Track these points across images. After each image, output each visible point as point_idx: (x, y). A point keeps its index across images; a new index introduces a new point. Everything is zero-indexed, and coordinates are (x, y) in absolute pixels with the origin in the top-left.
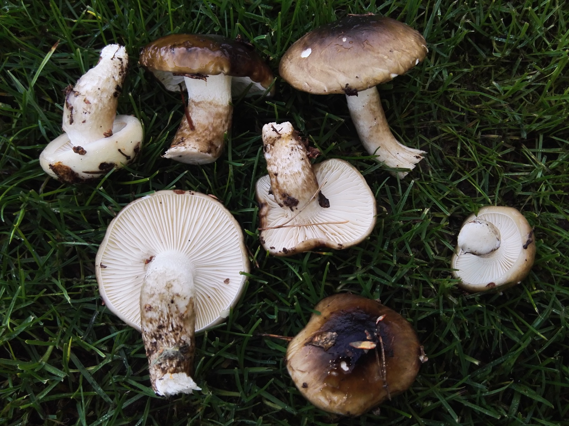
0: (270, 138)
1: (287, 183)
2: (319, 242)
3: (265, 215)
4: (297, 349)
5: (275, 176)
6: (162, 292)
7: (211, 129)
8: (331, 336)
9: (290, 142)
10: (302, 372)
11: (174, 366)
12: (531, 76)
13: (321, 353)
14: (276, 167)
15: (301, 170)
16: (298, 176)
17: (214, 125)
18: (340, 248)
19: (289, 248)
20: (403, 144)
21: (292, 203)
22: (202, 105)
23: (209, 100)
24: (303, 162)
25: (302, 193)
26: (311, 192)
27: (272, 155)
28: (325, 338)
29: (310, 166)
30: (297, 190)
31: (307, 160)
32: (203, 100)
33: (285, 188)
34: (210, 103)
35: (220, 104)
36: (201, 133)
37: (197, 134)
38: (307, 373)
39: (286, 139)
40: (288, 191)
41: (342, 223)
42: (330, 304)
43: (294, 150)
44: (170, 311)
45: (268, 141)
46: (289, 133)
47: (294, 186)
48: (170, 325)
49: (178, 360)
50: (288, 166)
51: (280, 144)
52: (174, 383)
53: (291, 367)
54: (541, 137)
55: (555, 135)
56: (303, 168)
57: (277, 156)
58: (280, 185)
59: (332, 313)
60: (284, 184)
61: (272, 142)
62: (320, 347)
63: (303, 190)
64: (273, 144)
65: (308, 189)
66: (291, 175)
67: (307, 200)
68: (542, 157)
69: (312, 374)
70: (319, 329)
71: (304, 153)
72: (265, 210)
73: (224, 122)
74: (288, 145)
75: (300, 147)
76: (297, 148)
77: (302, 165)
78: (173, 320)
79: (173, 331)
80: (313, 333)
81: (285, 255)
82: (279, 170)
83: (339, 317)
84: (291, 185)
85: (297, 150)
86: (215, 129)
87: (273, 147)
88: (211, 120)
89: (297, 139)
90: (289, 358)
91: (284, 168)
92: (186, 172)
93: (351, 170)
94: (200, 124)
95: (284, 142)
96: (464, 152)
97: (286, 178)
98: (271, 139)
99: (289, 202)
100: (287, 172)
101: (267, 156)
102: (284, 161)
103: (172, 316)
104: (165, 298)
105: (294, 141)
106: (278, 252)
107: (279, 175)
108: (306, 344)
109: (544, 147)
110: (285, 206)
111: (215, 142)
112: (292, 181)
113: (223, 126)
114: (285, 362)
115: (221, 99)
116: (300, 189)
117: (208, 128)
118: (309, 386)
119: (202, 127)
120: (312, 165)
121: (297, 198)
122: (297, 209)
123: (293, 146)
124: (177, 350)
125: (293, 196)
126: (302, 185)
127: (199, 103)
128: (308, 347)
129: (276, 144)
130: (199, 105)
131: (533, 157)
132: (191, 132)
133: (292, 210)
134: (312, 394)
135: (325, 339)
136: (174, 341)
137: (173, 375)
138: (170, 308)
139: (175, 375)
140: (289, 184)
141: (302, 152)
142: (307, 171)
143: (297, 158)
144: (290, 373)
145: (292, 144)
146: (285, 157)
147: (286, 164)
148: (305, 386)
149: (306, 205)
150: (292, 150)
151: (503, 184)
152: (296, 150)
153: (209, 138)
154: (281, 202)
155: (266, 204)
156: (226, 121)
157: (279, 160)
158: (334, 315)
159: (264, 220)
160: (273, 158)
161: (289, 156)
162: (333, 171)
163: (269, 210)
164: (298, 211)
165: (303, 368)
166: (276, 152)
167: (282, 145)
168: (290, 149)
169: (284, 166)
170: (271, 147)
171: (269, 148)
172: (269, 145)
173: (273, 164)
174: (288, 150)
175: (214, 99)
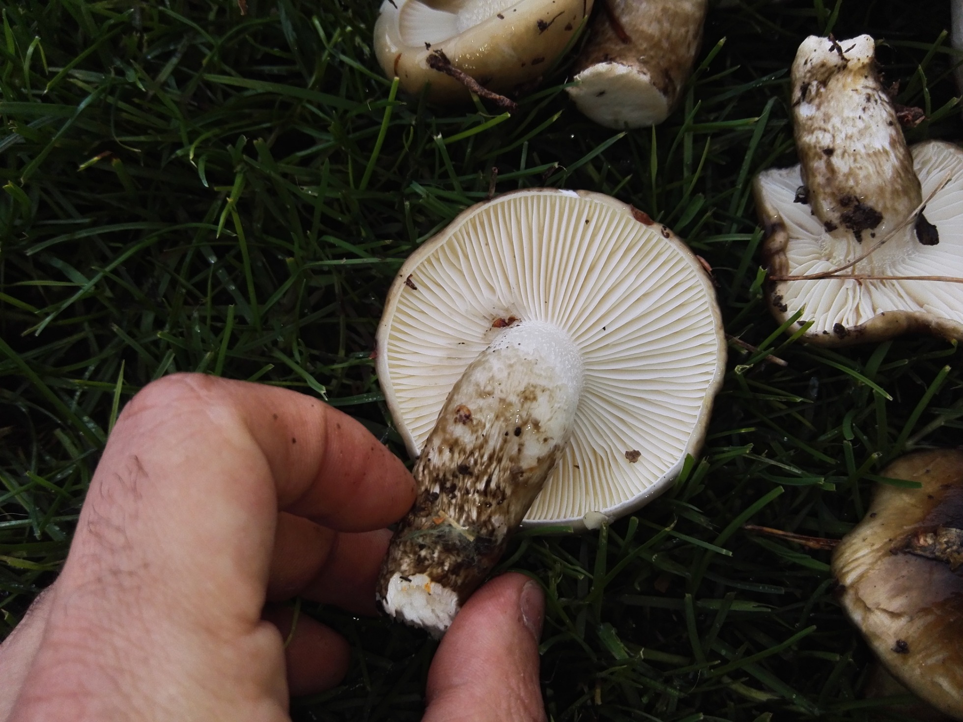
0: (823, 66)
1: (858, 171)
2: (916, 320)
3: (783, 249)
4: (869, 560)
5: (825, 157)
6: (508, 400)
7: (665, 45)
9: (863, 81)
10: (893, 614)
11: (446, 568)
13: (940, 575)
14: (827, 136)
15: (888, 147)
16: (883, 158)
17: (673, 39)
21: (864, 220)
24: (891, 131)
25: (892, 199)
26: (910, 199)
27: (818, 108)
28: (945, 540)
29: (905, 142)
30: (881, 190)
31: (899, 126)
33: (851, 183)
36: (645, 49)
37: (638, 51)
38: (903, 621)
39: (855, 75)
40: (857, 191)
42: (930, 467)
43: (872, 101)
44: (501, 449)
46: (866, 61)
47: (875, 181)
48: (485, 478)
49: (459, 560)
50: (861, 133)
51: (840, 85)
52: (424, 602)
53: (857, 601)
56: (893, 144)
57: (831, 112)
58: (841, 177)
59: (946, 487)
60: (851, 173)
61: (822, 77)
62: (936, 559)
63: (895, 192)
64: (824, 83)
65: (906, 192)
66: (869, 155)
67: (900, 218)
69: (920, 622)
70: (923, 520)
71: (893, 112)
72: (780, 238)
73: (690, 36)
74: (859, 87)
75: (884, 96)
76: (877, 97)
77: (891, 136)
78: (496, 472)
79: (485, 493)
80: (908, 528)
81: (840, 340)
82: (838, 141)
84: (867, 177)
85: (879, 101)
87: (822, 90)
88: (666, 26)
89: (876, 80)
90: (849, 580)
91: (849, 137)
94: (642, 31)
95: (849, 79)
97: (855, 160)
98: (823, 70)
99: (856, 218)
100: (859, 146)
101: (804, 111)
102: (850, 123)
103: (500, 461)
104: (508, 414)
105: (871, 83)
106: (822, 334)
107: (838, 152)
108: (893, 552)
110: (841, 229)
111: (673, 74)
112: (871, 169)
113: (689, 46)
116: (889, 188)
118: (912, 648)
119: (646, 40)
121: (879, 208)
122: (873, 235)
123: (869, 91)
124: (471, 539)
125: (871, 203)
126: (893, 181)
128: (900, 557)
129: (832, 83)
132: (623, 46)
133: (859, 239)
134: (918, 671)
135: (946, 543)
136: (474, 515)
138: (505, 441)
139: (436, 588)
140: (861, 174)
141: (888, 108)
142: (900, 150)
143: (879, 118)
144: (857, 616)
145: (866, 87)
146: (851, 115)
147: (855, 130)
148: (902, 648)
149: (897, 228)
150: (868, 99)
152: (876, 101)
153: (663, 64)
155: (783, 226)
157: (836, 121)
158: (953, 492)
159: (781, 257)
160: (819, 115)
161: (860, 112)
163: (789, 238)
164: (876, 241)
165: (896, 605)
166: (829, 102)
167: (844, 86)
168: (863, 97)
169: (850, 133)
170: (818, 90)
171: (813, 93)
172: (815, 83)
173: (820, 129)
174: (859, 99)
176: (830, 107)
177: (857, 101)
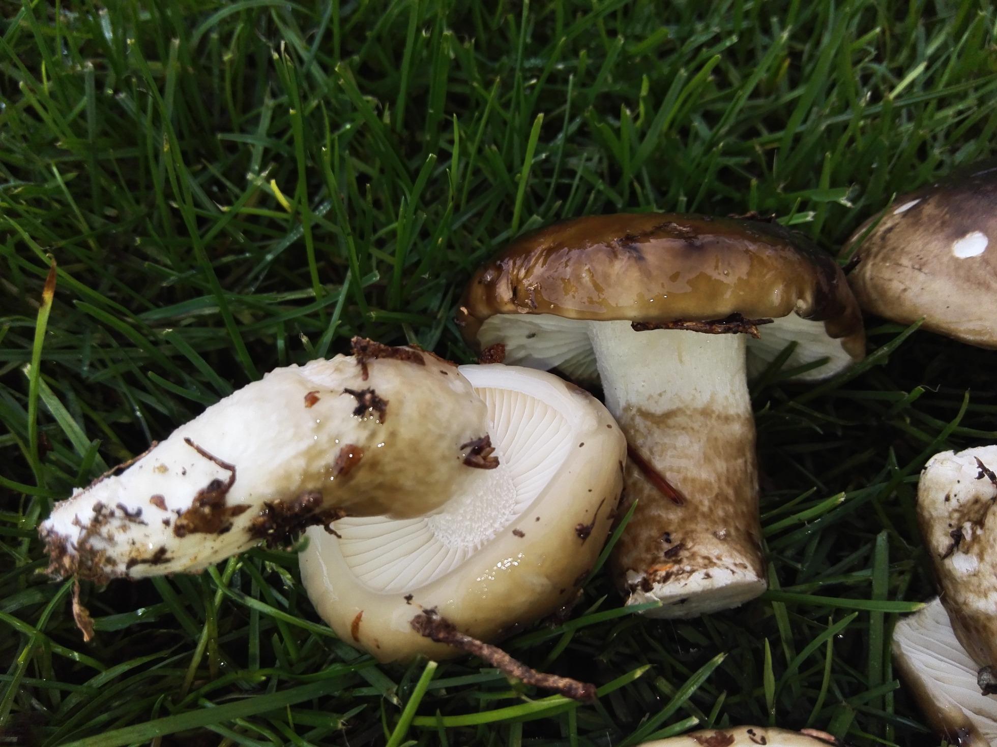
0: (976, 502)
7: (730, 492)
17: (734, 480)
22: (680, 420)
23: (699, 404)
32: (677, 404)
34: (706, 412)
35: (732, 411)
36: (710, 510)
37: (704, 515)
45: (964, 515)
61: (978, 516)
64: (980, 523)
73: (750, 467)
86: (739, 493)
87: (979, 532)
88: (721, 465)
92: (719, 659)
94: (693, 480)
98: (977, 507)
113: (752, 481)
115: (731, 400)
117: (721, 490)
119: (703, 492)
127: (669, 415)
129: (990, 520)
130: (671, 422)
132: (679, 513)
153: (740, 525)
160: (986, 568)
166: (993, 547)
170: (974, 533)
171: (969, 538)
172: (967, 525)
175: (712, 399)
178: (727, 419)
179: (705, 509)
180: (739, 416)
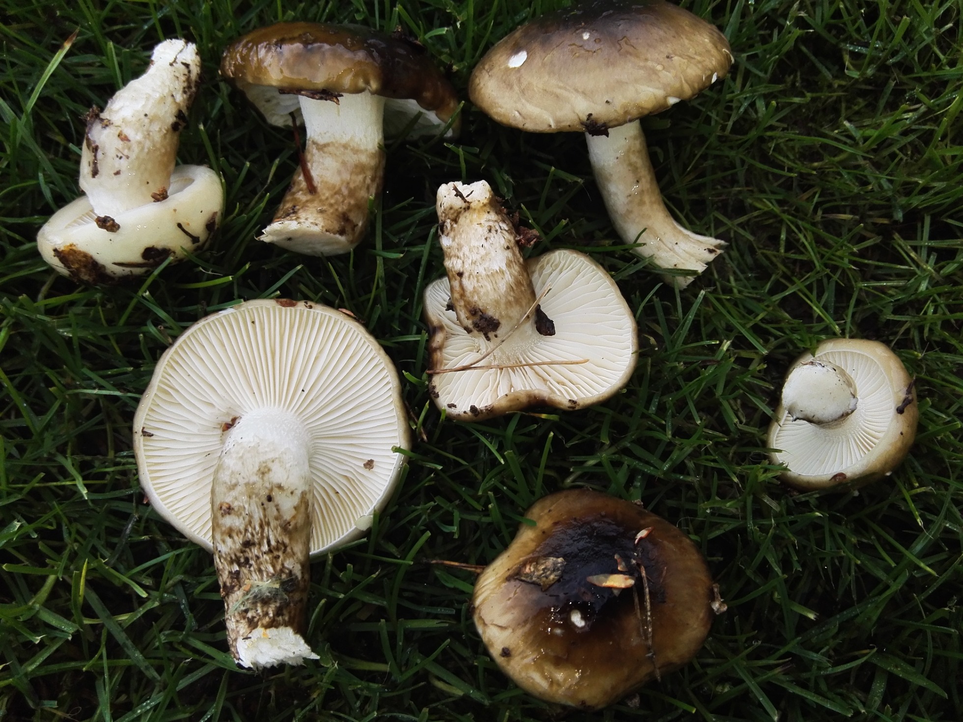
0: (451, 208)
1: (480, 289)
2: (535, 397)
3: (440, 348)
4: (492, 586)
5: (458, 278)
6: (251, 481)
7: (345, 192)
8: (555, 564)
9: (486, 216)
10: (502, 628)
11: (271, 615)
12: (911, 114)
13: (536, 595)
14: (460, 262)
15: (504, 268)
16: (500, 277)
17: (352, 186)
18: (573, 408)
19: (481, 405)
20: (686, 228)
21: (488, 325)
22: (330, 149)
23: (343, 141)
24: (509, 254)
25: (507, 308)
26: (521, 306)
27: (454, 240)
28: (543, 567)
29: (521, 260)
30: (497, 302)
31: (517, 250)
32: (332, 140)
33: (476, 298)
34: (345, 146)
35: (362, 148)
36: (327, 199)
37: (321, 201)
38: (510, 630)
39: (479, 212)
40: (481, 305)
41: (577, 363)
42: (552, 508)
43: (493, 231)
44: (265, 516)
45: (446, 215)
46: (486, 201)
47: (493, 296)
48: (265, 541)
49: (278, 605)
50: (483, 259)
51: (468, 221)
52: (269, 646)
53: (480, 618)
54: (927, 220)
55: (951, 217)
56: (509, 264)
57: (462, 242)
58: (468, 294)
59: (556, 524)
60: (475, 291)
61: (453, 217)
62: (534, 583)
63: (509, 304)
64: (455, 220)
65: (517, 301)
66: (488, 276)
67: (515, 322)
68: (928, 256)
69: (520, 632)
70: (533, 552)
71: (511, 238)
72: (439, 338)
73: (368, 181)
74: (482, 221)
75: (504, 226)
76: (498, 228)
77: (507, 258)
78: (271, 533)
79: (270, 551)
80: (521, 559)
81: (475, 418)
82: (466, 266)
83: (570, 531)
84: (487, 294)
85: (499, 230)
86: (352, 193)
87: (455, 226)
88: (346, 176)
89: (498, 213)
90: (478, 602)
91: (474, 263)
92: (299, 267)
93: (593, 270)
94: (326, 182)
95: (475, 216)
96: (791, 245)
97: (478, 281)
98: (452, 211)
99: (483, 323)
100: (481, 270)
101: (445, 242)
102: (475, 251)
103: (268, 524)
104: (256, 491)
105: (493, 216)
106: (462, 413)
107: (466, 275)
108: (508, 579)
109: (931, 238)
110: (475, 332)
111: (352, 216)
112: (489, 287)
113: (368, 189)
114: (471, 610)
115: (364, 140)
116: (503, 301)
117: (340, 189)
118: (513, 653)
119: (328, 189)
120: (525, 260)
121: (496, 317)
122: (496, 336)
123: (491, 224)
124: (277, 586)
125: (491, 312)
126: (507, 294)
127: (326, 145)
128: (513, 583)
129: (462, 220)
130: (326, 149)
131: (913, 254)
132: (309, 197)
133: (488, 339)
134: (518, 668)
135: (543, 570)
136: (271, 570)
137: (268, 630)
138: (264, 509)
139: (272, 631)
140: (482, 291)
141: (507, 235)
142: (516, 269)
143: (498, 245)
144: (480, 630)
145: (489, 221)
146: (476, 244)
147: (479, 257)
148: (506, 653)
149: (513, 329)
150: (490, 231)
151: (859, 302)
152: (496, 231)
153: (342, 208)
154: (469, 323)
155: (441, 328)
156: (373, 180)
157: (465, 249)
158: (559, 528)
159: (438, 355)
160: (455, 245)
161: (483, 242)
162: (561, 272)
163: (446, 338)
164: (499, 340)
165: (504, 620)
166: (461, 234)
167: (471, 221)
168: (486, 229)
169: (475, 259)
170: (452, 226)
171: (449, 228)
172: (449, 221)
173: (455, 256)
174: (483, 231)
175: (352, 139)
176: (462, 239)
177: (481, 232)
178: (356, 151)
179: (323, 198)
180: (366, 150)
